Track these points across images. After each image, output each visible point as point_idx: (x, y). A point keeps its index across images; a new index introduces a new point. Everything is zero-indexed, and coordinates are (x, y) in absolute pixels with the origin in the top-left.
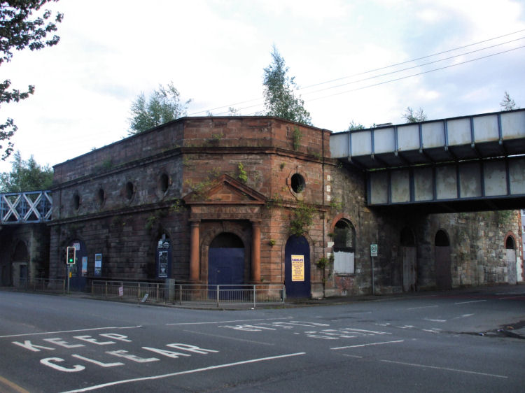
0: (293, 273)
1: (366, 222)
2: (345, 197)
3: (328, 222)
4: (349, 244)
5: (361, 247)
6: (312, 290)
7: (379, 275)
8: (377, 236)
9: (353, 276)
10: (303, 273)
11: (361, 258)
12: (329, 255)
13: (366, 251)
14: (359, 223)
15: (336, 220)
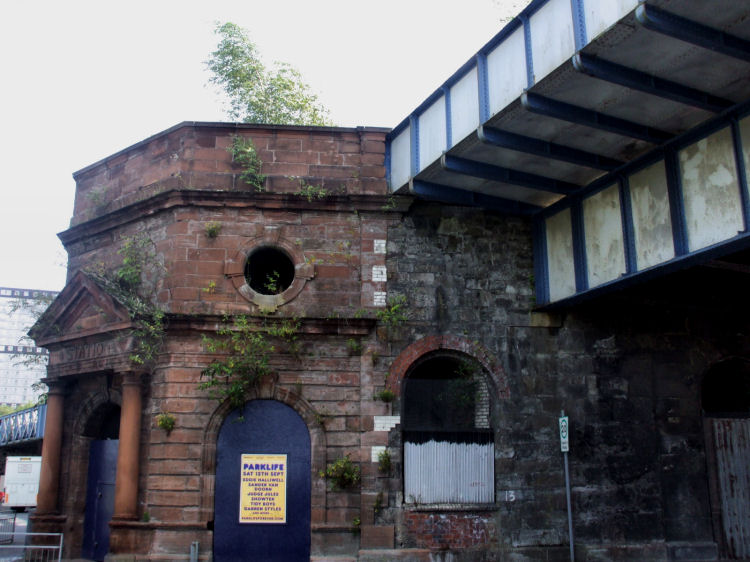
0: (245, 500)
1: (540, 356)
2: (451, 292)
3: (375, 363)
4: (482, 421)
5: (521, 427)
6: (315, 547)
7: (602, 507)
8: (593, 392)
9: (483, 510)
10: (281, 501)
11: (517, 457)
12: (377, 453)
13: (541, 437)
14: (511, 357)
15: (413, 354)
